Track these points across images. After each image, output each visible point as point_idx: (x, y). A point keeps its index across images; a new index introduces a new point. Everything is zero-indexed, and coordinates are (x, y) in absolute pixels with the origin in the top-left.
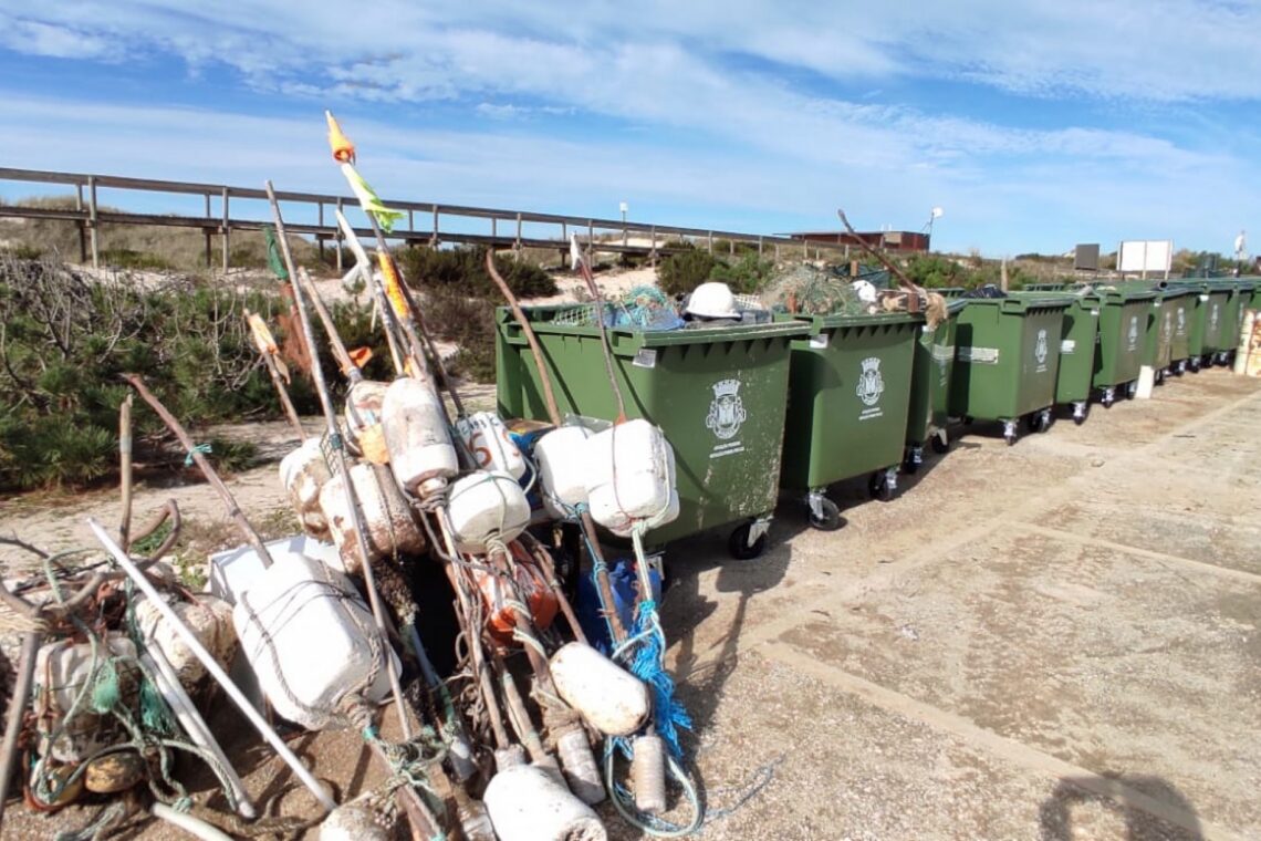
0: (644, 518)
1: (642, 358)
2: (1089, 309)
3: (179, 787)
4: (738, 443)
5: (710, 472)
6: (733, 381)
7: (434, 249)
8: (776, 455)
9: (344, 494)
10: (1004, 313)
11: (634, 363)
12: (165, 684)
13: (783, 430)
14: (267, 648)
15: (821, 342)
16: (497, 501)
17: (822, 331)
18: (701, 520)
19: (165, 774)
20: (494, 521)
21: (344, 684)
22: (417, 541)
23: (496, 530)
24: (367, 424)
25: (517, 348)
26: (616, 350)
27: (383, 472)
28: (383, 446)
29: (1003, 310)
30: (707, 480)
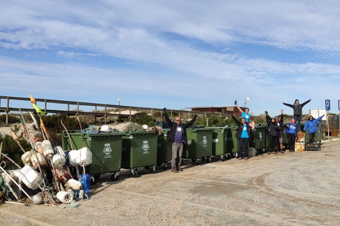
0: (85, 163)
1: (89, 138)
2: (221, 131)
3: (9, 198)
4: (110, 156)
5: (104, 161)
6: (109, 144)
7: (45, 115)
8: (120, 159)
9: (35, 157)
10: (192, 132)
11: (88, 139)
12: (7, 184)
13: (121, 154)
14: (24, 177)
15: (132, 137)
16: (60, 158)
17: (131, 134)
18: (102, 170)
19: (7, 196)
20: (59, 161)
21: (36, 181)
22: (47, 164)
23: (60, 163)
24: (38, 148)
25: (67, 138)
26: (84, 137)
27: (42, 154)
28: (42, 151)
29: (192, 131)
30: (103, 162)
